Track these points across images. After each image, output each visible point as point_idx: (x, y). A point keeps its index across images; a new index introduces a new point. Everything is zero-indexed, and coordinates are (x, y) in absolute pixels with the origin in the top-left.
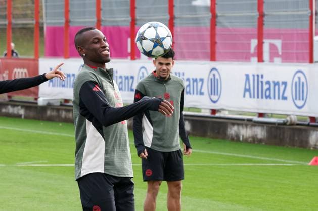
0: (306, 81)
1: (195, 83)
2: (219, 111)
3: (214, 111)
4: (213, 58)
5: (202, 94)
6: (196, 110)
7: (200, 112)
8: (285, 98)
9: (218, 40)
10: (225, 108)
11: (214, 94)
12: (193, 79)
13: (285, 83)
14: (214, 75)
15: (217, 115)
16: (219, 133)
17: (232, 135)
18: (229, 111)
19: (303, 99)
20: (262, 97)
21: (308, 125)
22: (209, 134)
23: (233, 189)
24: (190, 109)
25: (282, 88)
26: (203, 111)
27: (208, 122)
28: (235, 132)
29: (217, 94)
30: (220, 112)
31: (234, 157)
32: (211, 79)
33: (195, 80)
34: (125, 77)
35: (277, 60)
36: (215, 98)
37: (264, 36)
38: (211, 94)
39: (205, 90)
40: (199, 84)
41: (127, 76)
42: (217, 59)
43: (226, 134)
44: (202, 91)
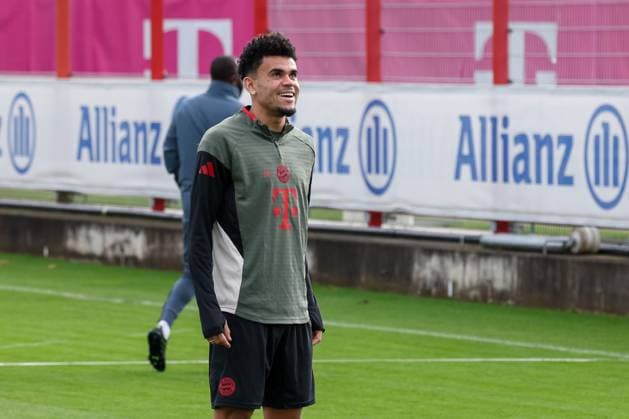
0: (625, 134)
1: (325, 142)
2: (390, 216)
3: (376, 218)
4: (373, 74)
5: (343, 169)
6: (331, 214)
7: (340, 219)
8: (567, 181)
9: (386, 23)
10: (408, 208)
11: (377, 171)
12: (319, 130)
13: (567, 141)
14: (376, 119)
15: (386, 227)
16: (390, 275)
17: (424, 279)
18: (416, 216)
19: (616, 183)
20: (506, 179)
22: (363, 279)
25: (559, 153)
26: (346, 215)
27: (362, 245)
28: (433, 272)
29: (385, 172)
30: (394, 219)
31: (432, 338)
32: (369, 130)
33: (325, 134)
34: (136, 124)
35: (545, 78)
36: (378, 181)
37: (510, 14)
38: (369, 170)
39: (351, 158)
40: (337, 143)
41: (140, 122)
42: (384, 76)
43: (408, 278)
44: (345, 162)
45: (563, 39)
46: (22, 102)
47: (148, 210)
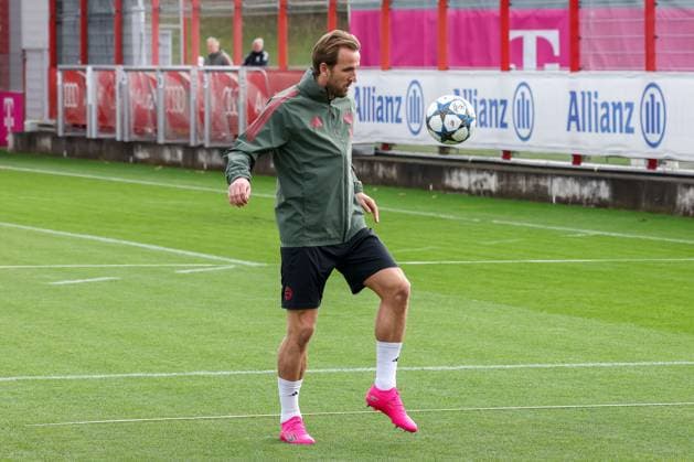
1: (618, 112)
2: (662, 162)
3: (652, 163)
4: (650, 66)
5: (630, 130)
6: (622, 160)
7: (629, 164)
9: (658, 31)
10: (674, 156)
11: (653, 132)
12: (613, 104)
14: (652, 96)
15: (659, 169)
16: (661, 202)
17: (685, 205)
18: (680, 161)
22: (643, 205)
23: (679, 305)
24: (610, 159)
26: (633, 162)
27: (643, 182)
28: (691, 200)
29: (658, 132)
30: (665, 163)
31: (688, 245)
32: (647, 104)
33: (617, 106)
34: (490, 101)
36: (654, 138)
38: (648, 131)
39: (635, 123)
40: (626, 113)
41: (493, 99)
42: (658, 68)
43: (674, 204)
44: (631, 125)
46: (415, 87)
47: (500, 159)
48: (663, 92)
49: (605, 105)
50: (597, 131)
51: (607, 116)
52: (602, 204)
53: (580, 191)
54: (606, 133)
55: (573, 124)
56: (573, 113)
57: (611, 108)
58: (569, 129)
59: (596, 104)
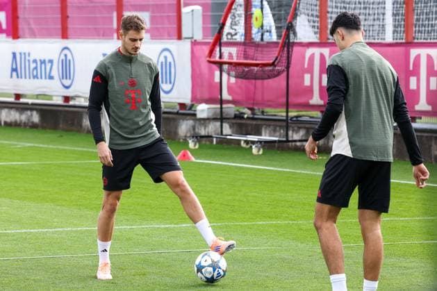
0: (174, 61)
1: (43, 66)
2: (73, 98)
3: (67, 99)
4: (65, 35)
5: (51, 78)
6: (47, 98)
7: (51, 100)
9: (70, 13)
10: (80, 94)
11: (66, 78)
12: (41, 61)
14: (66, 55)
15: (71, 103)
16: (73, 124)
18: (85, 98)
19: (170, 83)
21: (177, 113)
22: (61, 126)
23: (82, 191)
24: (39, 96)
26: (54, 98)
27: (61, 111)
29: (70, 78)
30: (75, 99)
31: (89, 152)
32: (62, 61)
33: (43, 62)
36: (67, 83)
37: (124, 8)
38: (63, 78)
39: (55, 73)
40: (48, 66)
42: (69, 37)
43: (81, 126)
44: (52, 74)
45: (153, 19)
48: (73, 52)
49: (35, 61)
50: (30, 78)
51: (36, 68)
52: (34, 126)
53: (20, 117)
54: (36, 80)
55: (14, 74)
56: (14, 67)
57: (39, 63)
58: (11, 77)
59: (29, 61)
